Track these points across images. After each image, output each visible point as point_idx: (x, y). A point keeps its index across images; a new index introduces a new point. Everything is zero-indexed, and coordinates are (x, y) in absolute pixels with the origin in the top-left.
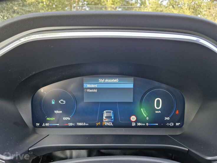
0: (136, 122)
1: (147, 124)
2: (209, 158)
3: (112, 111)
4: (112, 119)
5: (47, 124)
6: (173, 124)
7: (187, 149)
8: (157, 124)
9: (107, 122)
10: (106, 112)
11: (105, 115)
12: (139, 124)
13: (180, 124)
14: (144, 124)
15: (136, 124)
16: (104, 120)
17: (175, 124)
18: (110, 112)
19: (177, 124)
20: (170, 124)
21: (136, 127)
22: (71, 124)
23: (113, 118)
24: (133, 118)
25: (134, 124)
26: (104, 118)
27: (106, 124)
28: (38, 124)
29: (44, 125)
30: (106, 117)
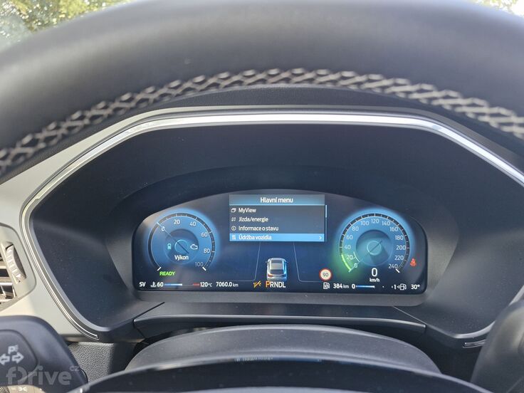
0: (331, 281)
1: (354, 286)
2: (460, 336)
3: (283, 260)
4: (284, 276)
5: (160, 285)
6: (405, 287)
7: (424, 326)
8: (374, 287)
9: (274, 280)
10: (273, 262)
11: (271, 266)
12: (337, 286)
13: (419, 286)
14: (347, 287)
15: (332, 286)
16: (268, 278)
17: (409, 287)
18: (281, 262)
19: (414, 287)
20: (400, 287)
21: (332, 290)
22: (205, 285)
23: (285, 273)
24: (325, 274)
25: (326, 286)
26: (268, 273)
27: (272, 284)
28: (142, 284)
29: (153, 285)
30: (273, 272)
